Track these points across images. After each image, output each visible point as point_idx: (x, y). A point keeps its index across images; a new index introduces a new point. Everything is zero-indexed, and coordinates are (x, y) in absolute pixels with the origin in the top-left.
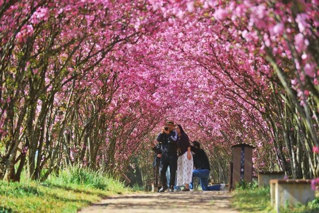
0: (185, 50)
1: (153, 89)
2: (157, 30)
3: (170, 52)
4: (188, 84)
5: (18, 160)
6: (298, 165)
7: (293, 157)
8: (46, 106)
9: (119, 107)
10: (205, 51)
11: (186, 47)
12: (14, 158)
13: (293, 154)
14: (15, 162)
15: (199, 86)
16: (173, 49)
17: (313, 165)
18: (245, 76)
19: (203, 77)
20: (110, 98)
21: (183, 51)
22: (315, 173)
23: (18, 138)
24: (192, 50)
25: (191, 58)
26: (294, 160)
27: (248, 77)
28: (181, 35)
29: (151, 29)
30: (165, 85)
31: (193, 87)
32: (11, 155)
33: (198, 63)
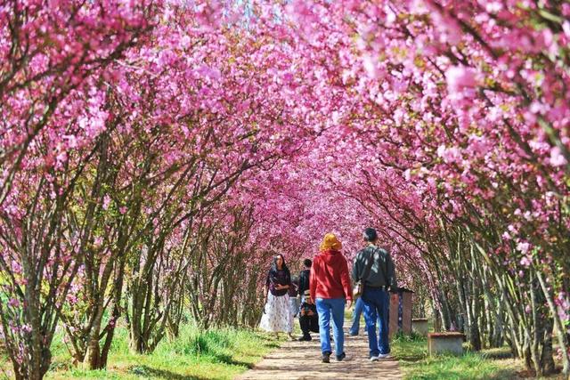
0: (333, 178)
1: (296, 223)
2: (298, 152)
3: (315, 182)
4: (335, 215)
5: (103, 334)
6: (474, 320)
7: (468, 310)
8: (154, 252)
9: (258, 243)
10: (357, 180)
11: (336, 176)
12: (97, 332)
13: (468, 307)
14: (98, 337)
15: (347, 218)
16: (319, 178)
17: (519, 340)
18: (406, 210)
19: (351, 208)
20: (247, 233)
21: (331, 180)
22: (522, 352)
23: (102, 305)
24: (342, 178)
25: (341, 187)
26: (469, 316)
27: (410, 211)
28: (329, 158)
29: (289, 150)
30: (309, 217)
31: (340, 219)
32: (93, 328)
33: (349, 194)
